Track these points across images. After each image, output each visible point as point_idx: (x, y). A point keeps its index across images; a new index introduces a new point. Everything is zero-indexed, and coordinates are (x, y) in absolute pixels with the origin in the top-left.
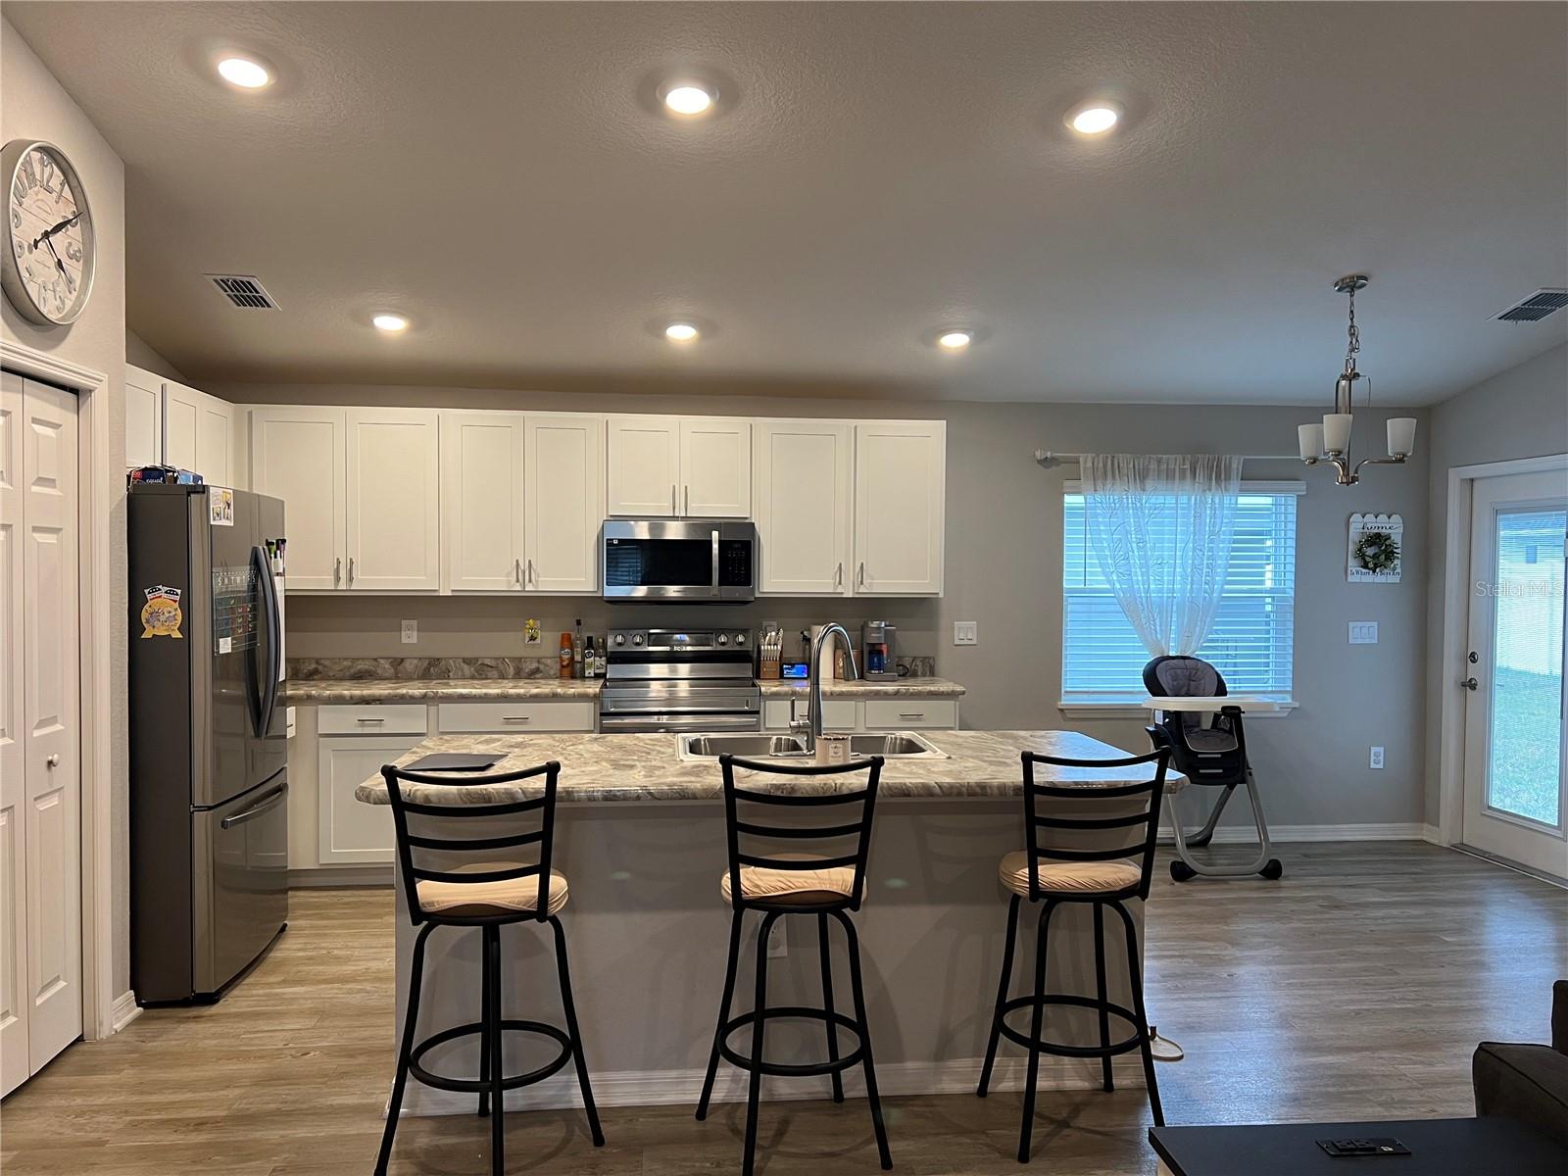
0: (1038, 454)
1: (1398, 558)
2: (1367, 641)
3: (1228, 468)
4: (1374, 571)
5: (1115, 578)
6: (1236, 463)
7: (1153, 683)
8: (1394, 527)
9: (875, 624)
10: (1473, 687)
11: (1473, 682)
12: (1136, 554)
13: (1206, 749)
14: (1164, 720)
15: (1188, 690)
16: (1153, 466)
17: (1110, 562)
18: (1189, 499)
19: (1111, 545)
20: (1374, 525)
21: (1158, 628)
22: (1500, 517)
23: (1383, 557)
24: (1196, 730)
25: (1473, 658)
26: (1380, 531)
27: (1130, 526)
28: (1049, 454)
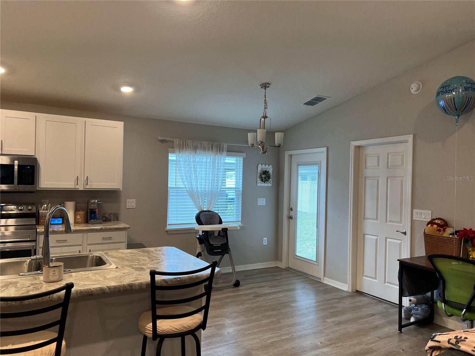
0: (160, 138)
1: (271, 178)
2: (262, 204)
3: (223, 147)
4: (265, 182)
5: (186, 184)
6: (225, 146)
7: (199, 221)
8: (270, 169)
9: (93, 201)
10: (292, 218)
11: (292, 217)
12: (193, 175)
13: (216, 243)
14: (202, 233)
15: (210, 222)
16: (199, 145)
17: (184, 178)
18: (211, 158)
19: (185, 172)
20: (264, 168)
21: (200, 201)
22: (299, 166)
23: (267, 178)
24: (213, 236)
25: (291, 209)
26: (266, 170)
27: (191, 166)
28: (163, 138)
